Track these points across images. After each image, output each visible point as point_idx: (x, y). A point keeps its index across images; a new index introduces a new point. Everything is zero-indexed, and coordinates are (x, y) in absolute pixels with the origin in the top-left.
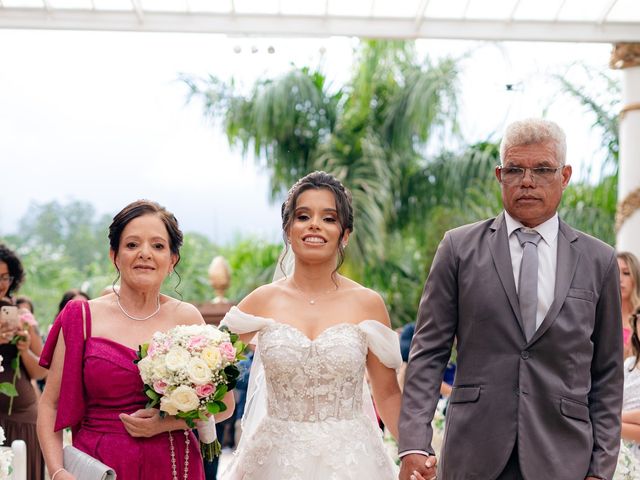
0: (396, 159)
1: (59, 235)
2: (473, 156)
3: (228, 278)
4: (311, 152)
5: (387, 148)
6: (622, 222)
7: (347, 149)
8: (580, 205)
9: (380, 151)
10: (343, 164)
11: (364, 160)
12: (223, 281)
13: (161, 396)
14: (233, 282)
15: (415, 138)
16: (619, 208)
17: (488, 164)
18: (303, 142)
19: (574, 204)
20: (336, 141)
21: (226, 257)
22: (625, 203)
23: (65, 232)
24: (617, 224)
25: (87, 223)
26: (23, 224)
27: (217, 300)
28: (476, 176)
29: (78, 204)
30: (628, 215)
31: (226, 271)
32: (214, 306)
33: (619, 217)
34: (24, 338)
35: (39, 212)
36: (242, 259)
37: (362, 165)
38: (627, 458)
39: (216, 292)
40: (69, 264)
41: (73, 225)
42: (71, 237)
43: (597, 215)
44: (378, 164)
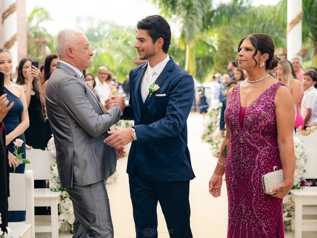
0: (206, 7)
7: (187, 3)
8: (273, 22)
10: (186, 9)
11: (194, 7)
19: (271, 21)
22: (290, 24)
37: (193, 9)
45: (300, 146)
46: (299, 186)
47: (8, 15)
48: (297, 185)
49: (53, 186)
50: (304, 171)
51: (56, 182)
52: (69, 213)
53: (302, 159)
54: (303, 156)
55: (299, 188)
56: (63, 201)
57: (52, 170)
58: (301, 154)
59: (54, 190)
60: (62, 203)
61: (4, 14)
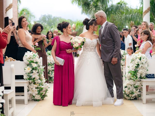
0: (104, 6)
1: (46, 21)
2: (117, 5)
3: (75, 27)
4: (89, 5)
5: (102, 4)
6: (144, 16)
7: (95, 5)
8: (136, 13)
9: (101, 5)
10: (95, 7)
11: (98, 6)
12: (75, 28)
13: (73, 44)
14: (76, 28)
15: (108, 2)
16: (143, 13)
17: (120, 6)
18: (88, 3)
19: (135, 13)
20: (93, 3)
21: (75, 24)
22: (144, 12)
23: (47, 20)
24: (143, 16)
25: (51, 18)
26: (40, 19)
27: (74, 31)
28: (118, 9)
29: (49, 15)
30: (145, 15)
31: (75, 26)
32: (73, 32)
33: (143, 15)
34: (44, 39)
35: (43, 17)
36: (78, 24)
37: (98, 7)
38: (146, 58)
39: (73, 30)
40: (48, 26)
41: (48, 19)
42: (48, 21)
43: (139, 15)
44: (101, 7)
45: (145, 58)
46: (145, 77)
47: (9, 9)
48: (144, 77)
49: (25, 77)
50: (147, 70)
51: (27, 75)
52: (33, 91)
53: (146, 64)
54: (147, 63)
55: (144, 78)
56: (30, 85)
57: (25, 69)
58: (146, 62)
59: (26, 79)
60: (30, 86)
61: (6, 9)
